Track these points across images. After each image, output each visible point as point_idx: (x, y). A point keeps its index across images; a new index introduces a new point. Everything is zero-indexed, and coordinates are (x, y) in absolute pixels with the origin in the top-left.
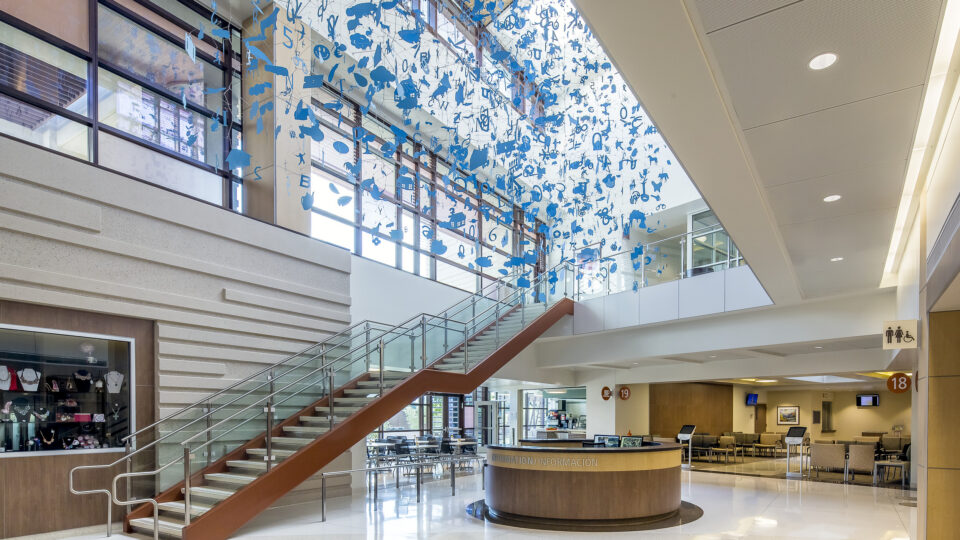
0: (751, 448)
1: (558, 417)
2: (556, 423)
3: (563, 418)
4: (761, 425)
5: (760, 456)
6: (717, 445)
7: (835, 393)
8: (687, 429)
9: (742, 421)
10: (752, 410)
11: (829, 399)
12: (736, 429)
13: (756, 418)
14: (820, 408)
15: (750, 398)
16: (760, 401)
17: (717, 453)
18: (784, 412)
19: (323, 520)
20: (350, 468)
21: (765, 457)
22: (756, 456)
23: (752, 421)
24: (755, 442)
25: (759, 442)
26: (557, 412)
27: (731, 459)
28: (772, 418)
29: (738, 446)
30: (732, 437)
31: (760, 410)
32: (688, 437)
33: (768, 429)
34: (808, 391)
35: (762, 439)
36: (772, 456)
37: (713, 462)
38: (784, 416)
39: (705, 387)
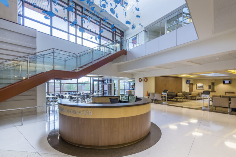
0: (188, 97)
1: (133, 87)
2: (132, 89)
3: (134, 88)
4: (191, 90)
5: (191, 99)
6: (177, 96)
7: (216, 80)
8: (165, 91)
9: (185, 88)
10: (188, 85)
11: (213, 82)
12: (183, 90)
13: (190, 87)
14: (211, 84)
15: (188, 82)
16: (191, 82)
17: (177, 99)
18: (199, 86)
19: (22, 125)
20: (36, 106)
21: (193, 99)
22: (190, 99)
23: (189, 88)
24: (189, 95)
25: (191, 95)
26: (132, 86)
27: (181, 100)
28: (195, 87)
29: (183, 96)
30: (182, 94)
31: (191, 85)
32: (166, 94)
33: (194, 91)
34: (207, 79)
35: (192, 94)
36: (195, 99)
37: (175, 101)
38: (199, 87)
39: (173, 78)
